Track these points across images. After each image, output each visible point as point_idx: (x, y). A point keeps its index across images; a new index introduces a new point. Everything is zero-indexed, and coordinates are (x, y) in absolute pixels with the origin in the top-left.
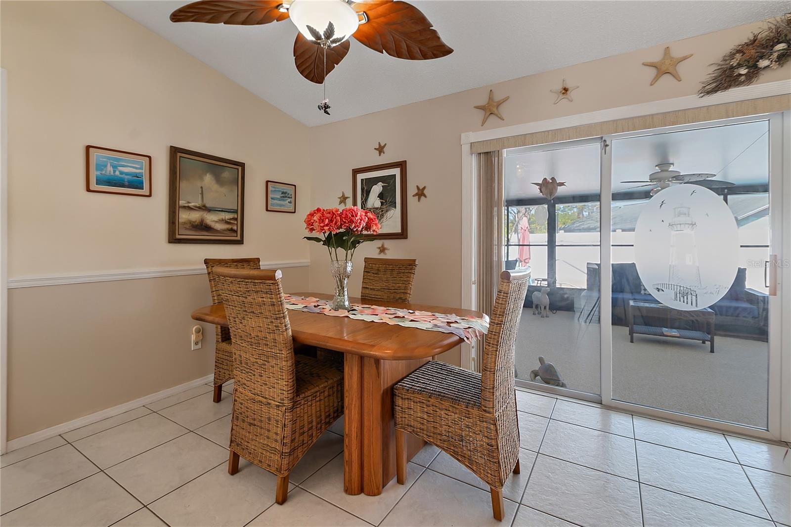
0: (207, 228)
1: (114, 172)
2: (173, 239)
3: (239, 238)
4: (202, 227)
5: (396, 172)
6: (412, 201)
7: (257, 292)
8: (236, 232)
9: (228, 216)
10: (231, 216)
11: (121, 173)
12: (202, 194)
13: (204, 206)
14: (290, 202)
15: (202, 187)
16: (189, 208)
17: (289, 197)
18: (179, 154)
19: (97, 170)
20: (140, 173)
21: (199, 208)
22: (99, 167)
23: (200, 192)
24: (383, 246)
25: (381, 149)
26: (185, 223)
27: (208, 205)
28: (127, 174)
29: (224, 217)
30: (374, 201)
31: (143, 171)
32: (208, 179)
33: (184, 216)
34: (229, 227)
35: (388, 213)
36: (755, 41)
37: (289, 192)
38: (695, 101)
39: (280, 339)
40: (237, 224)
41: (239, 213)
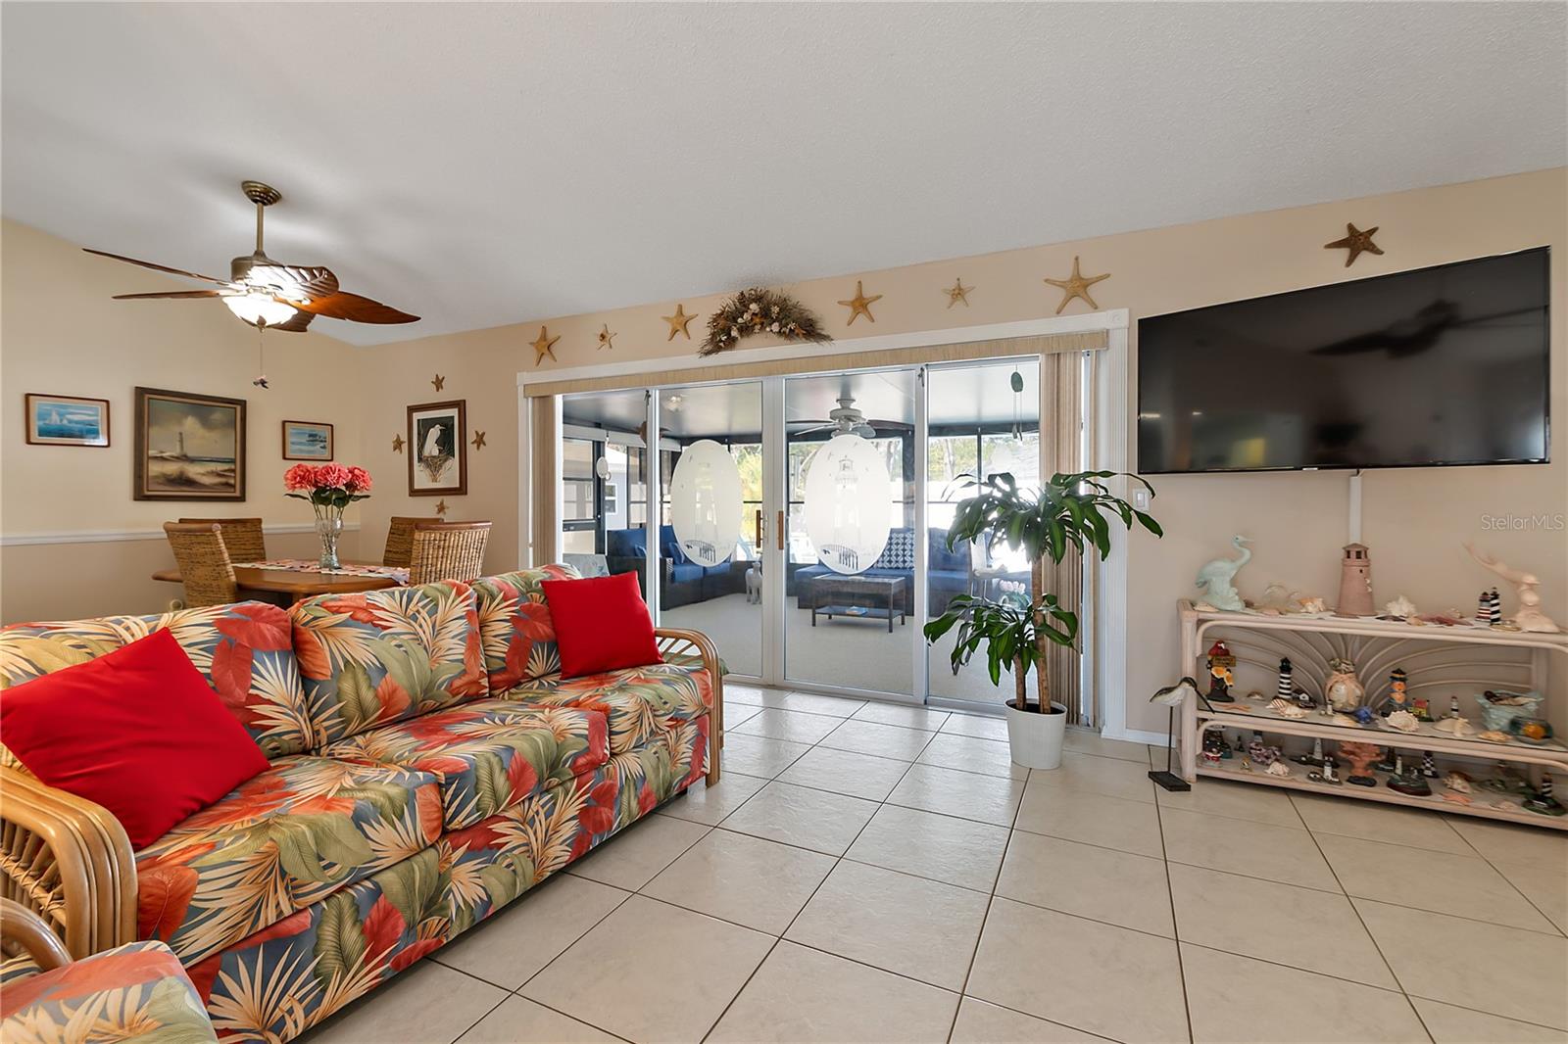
0: (190, 482)
1: (61, 420)
2: (140, 495)
3: (238, 494)
4: (184, 481)
5: (454, 412)
6: (471, 448)
7: (199, 543)
8: (233, 486)
9: (220, 467)
10: (226, 467)
11: (70, 421)
12: (181, 441)
13: (185, 456)
14: (324, 447)
15: (181, 434)
16: (163, 459)
17: (322, 441)
18: (147, 396)
19: (39, 419)
20: (94, 421)
21: (177, 458)
22: (41, 417)
23: (178, 439)
24: (442, 503)
25: (438, 383)
26: (156, 477)
27: (190, 454)
28: (77, 422)
29: (214, 469)
30: (432, 448)
31: (99, 418)
32: (191, 424)
33: (155, 469)
34: (223, 480)
35: (447, 462)
36: (722, 314)
37: (320, 434)
38: (694, 361)
39: (223, 584)
40: (235, 477)
41: (240, 461)
